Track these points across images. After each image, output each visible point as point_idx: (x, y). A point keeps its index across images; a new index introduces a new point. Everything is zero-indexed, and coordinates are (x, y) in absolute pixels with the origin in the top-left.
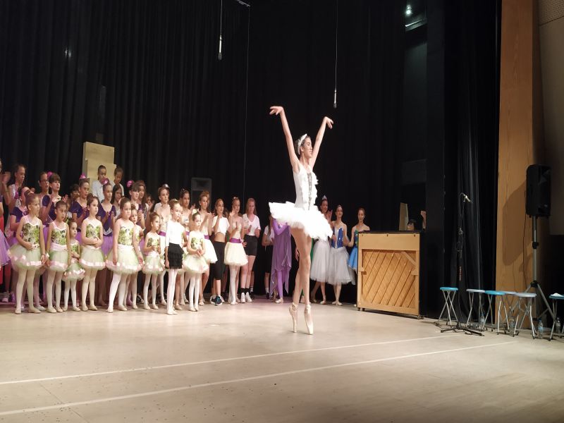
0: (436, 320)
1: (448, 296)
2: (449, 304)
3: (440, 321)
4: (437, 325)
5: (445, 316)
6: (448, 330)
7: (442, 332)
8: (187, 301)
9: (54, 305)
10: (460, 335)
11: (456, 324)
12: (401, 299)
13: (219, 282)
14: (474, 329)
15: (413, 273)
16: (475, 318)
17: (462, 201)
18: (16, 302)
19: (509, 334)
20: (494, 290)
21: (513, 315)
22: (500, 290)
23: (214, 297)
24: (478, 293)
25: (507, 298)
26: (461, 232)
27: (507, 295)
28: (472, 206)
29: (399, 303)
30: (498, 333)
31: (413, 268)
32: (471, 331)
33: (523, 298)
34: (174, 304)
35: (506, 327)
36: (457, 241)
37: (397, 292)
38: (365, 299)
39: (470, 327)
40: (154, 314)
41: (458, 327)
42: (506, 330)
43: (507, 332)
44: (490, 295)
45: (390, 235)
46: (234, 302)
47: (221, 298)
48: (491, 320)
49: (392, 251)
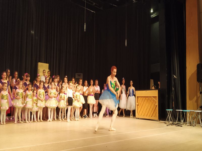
0: (165, 122)
1: (169, 113)
2: (169, 115)
3: (166, 122)
4: (165, 123)
5: (168, 120)
6: (169, 125)
7: (167, 126)
8: (74, 117)
9: (28, 120)
10: (174, 127)
11: (172, 123)
12: (152, 114)
13: (86, 110)
14: (179, 124)
15: (156, 105)
16: (179, 120)
17: (173, 78)
18: (15, 119)
19: (191, 126)
20: (186, 110)
21: (193, 119)
22: (188, 110)
23: (84, 115)
24: (180, 111)
25: (191, 112)
26: (173, 89)
27: (191, 111)
28: (177, 80)
29: (151, 116)
30: (188, 126)
31: (156, 102)
32: (178, 125)
33: (197, 112)
34: (70, 118)
35: (191, 123)
36: (172, 92)
37: (150, 112)
38: (138, 115)
39: (177, 124)
40: (63, 122)
41: (173, 124)
42: (191, 124)
43: (191, 125)
44: (185, 112)
45: (147, 91)
46: (91, 117)
47: (87, 116)
48: (185, 121)
49: (148, 97)
